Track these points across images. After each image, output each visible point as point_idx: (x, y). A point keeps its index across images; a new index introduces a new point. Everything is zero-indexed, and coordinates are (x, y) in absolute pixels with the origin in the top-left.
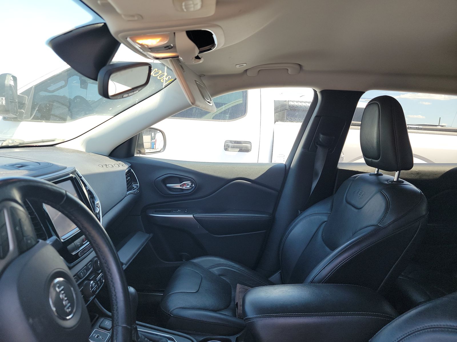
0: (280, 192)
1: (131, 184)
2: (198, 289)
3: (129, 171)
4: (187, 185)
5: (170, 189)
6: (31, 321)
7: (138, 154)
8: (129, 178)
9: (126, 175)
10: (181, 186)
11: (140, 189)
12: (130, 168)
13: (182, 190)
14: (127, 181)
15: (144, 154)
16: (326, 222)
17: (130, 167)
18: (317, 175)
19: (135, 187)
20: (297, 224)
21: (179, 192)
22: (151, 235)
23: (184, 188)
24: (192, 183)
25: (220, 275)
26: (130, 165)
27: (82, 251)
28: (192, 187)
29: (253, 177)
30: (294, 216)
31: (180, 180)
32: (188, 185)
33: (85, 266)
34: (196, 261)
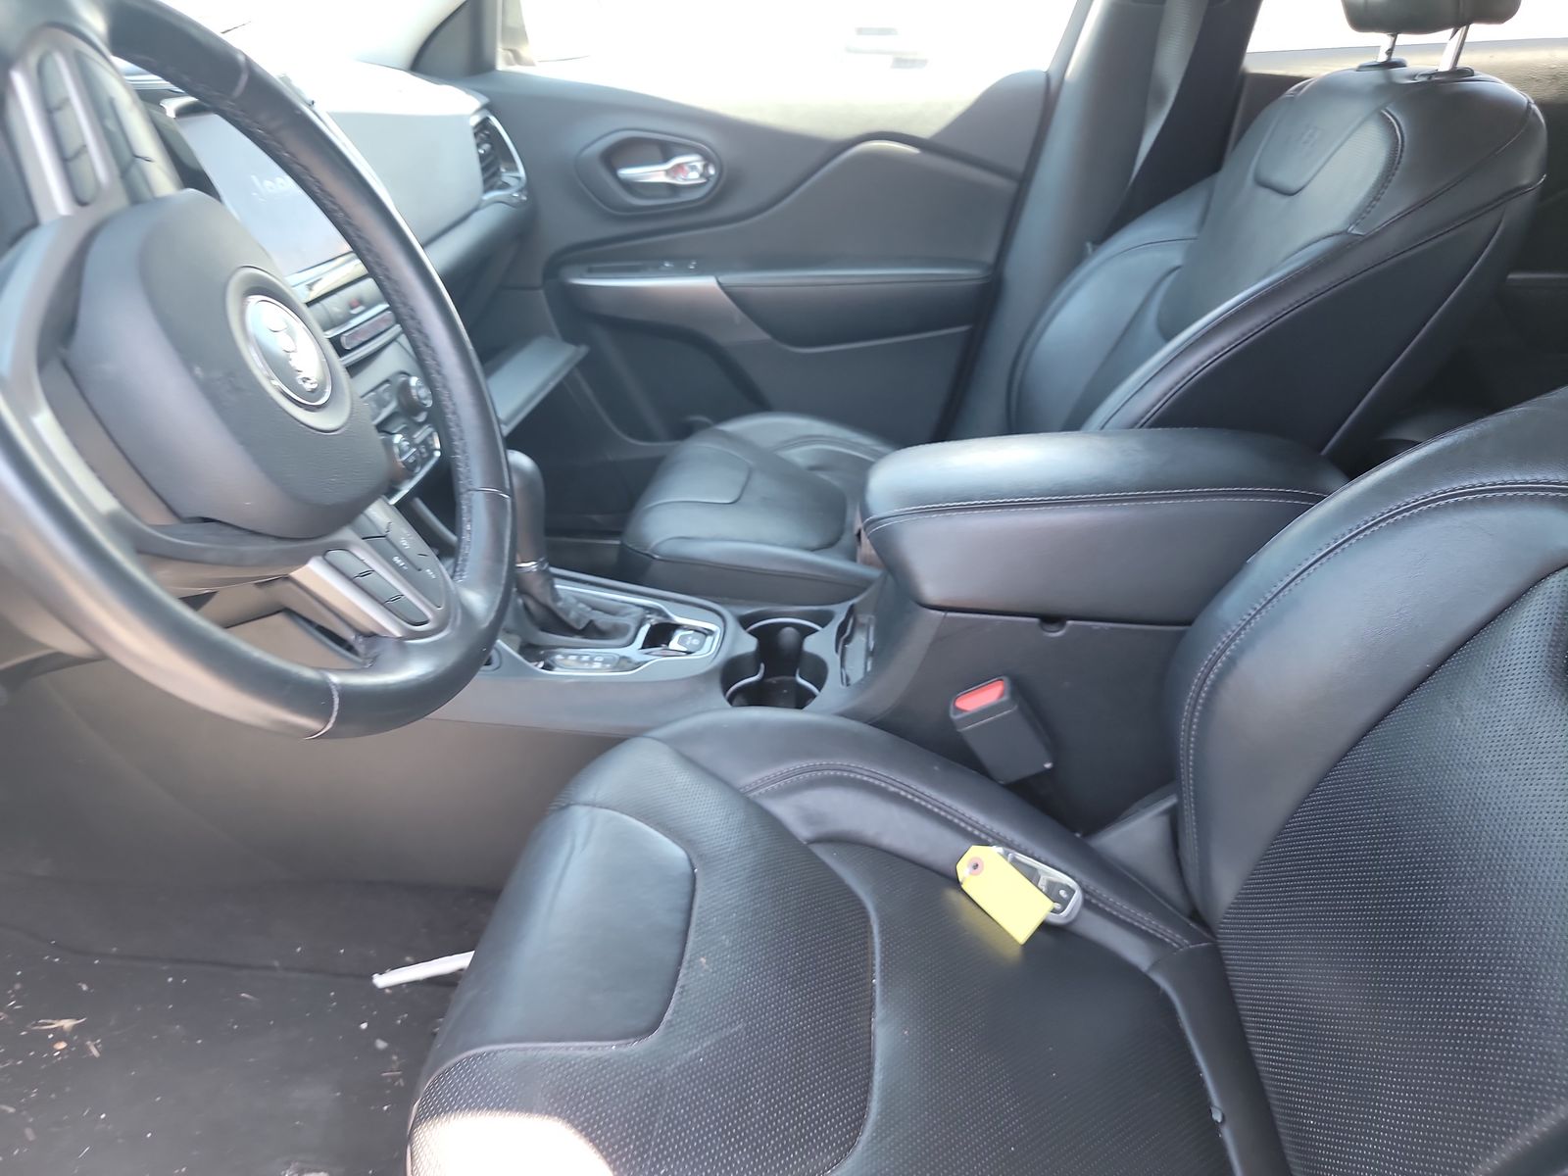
0: (1024, 181)
1: (496, 174)
2: (736, 497)
3: (483, 126)
4: (690, 171)
5: (630, 186)
6: (198, 371)
7: (509, 63)
8: (486, 146)
9: (476, 135)
10: (667, 172)
11: (529, 188)
12: (486, 113)
13: (674, 189)
14: (482, 158)
15: (531, 64)
16: (1176, 272)
17: (487, 107)
18: (1161, 98)
19: (512, 182)
20: (1076, 288)
21: (665, 197)
22: (583, 350)
23: (679, 181)
24: (707, 160)
25: (812, 468)
26: (485, 100)
27: (350, 332)
28: (708, 178)
29: (927, 130)
30: (1072, 261)
31: (665, 150)
32: (693, 168)
33: (372, 391)
34: (732, 427)
